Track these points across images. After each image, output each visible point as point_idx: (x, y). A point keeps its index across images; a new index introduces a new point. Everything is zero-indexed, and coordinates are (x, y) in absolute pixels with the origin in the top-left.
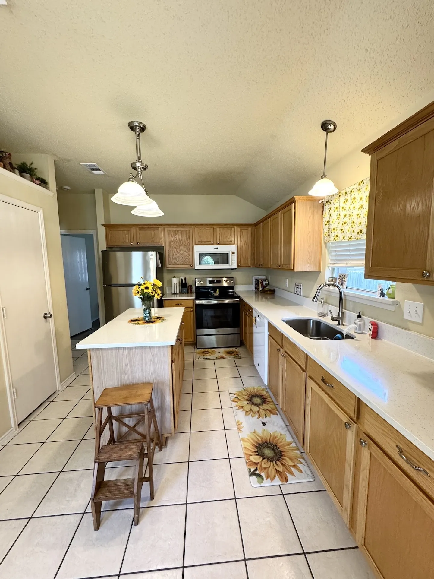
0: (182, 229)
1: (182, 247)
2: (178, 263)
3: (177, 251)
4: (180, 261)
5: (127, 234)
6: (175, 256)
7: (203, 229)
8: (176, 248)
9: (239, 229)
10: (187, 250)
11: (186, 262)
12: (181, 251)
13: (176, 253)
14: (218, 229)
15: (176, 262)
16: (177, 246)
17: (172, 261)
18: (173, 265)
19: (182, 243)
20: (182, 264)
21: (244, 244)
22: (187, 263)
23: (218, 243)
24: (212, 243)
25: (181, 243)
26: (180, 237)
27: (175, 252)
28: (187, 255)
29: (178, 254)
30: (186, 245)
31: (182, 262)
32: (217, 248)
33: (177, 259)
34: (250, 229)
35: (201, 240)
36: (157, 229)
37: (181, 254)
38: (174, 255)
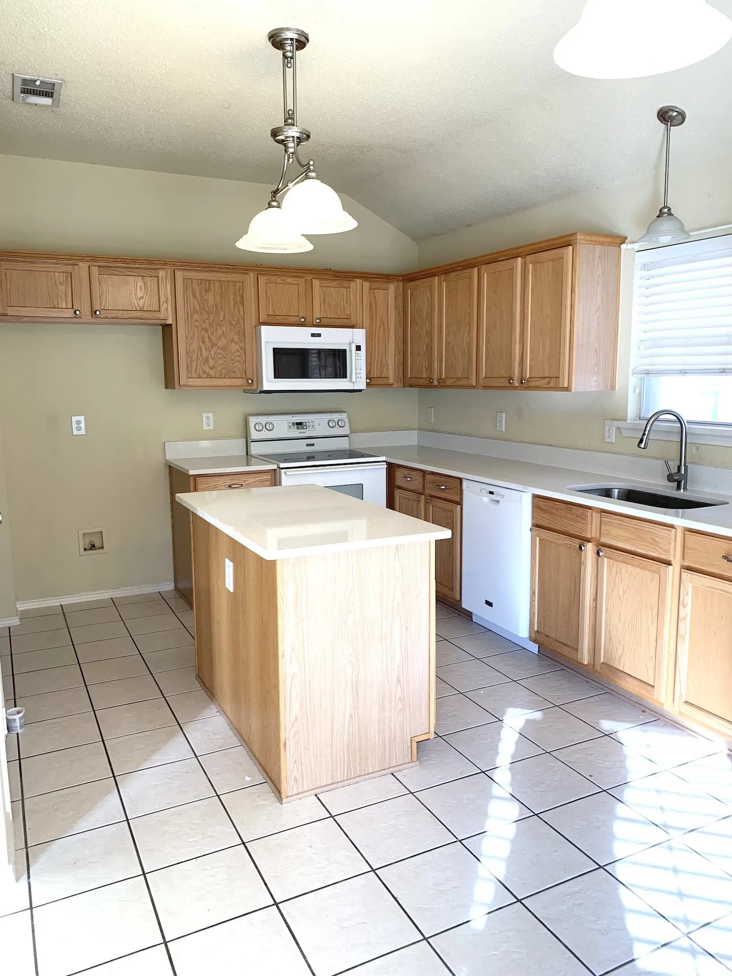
0: (222, 276)
1: (224, 328)
2: (212, 373)
3: (209, 338)
4: (219, 368)
5: (61, 284)
6: (205, 353)
7: (279, 280)
8: (206, 331)
9: (366, 285)
10: (236, 338)
11: (234, 372)
12: (220, 339)
13: (208, 344)
14: (316, 283)
15: (208, 370)
16: (211, 325)
17: (197, 365)
18: (199, 377)
19: (224, 317)
20: (225, 378)
21: (380, 327)
22: (238, 374)
23: (318, 321)
24: (303, 320)
25: (221, 318)
26: (218, 299)
27: (203, 342)
28: (238, 351)
29: (212, 347)
30: (234, 323)
31: (224, 371)
32: (319, 335)
33: (212, 363)
34: (392, 286)
35: (274, 312)
36: (153, 273)
37: (221, 349)
38: (201, 350)
